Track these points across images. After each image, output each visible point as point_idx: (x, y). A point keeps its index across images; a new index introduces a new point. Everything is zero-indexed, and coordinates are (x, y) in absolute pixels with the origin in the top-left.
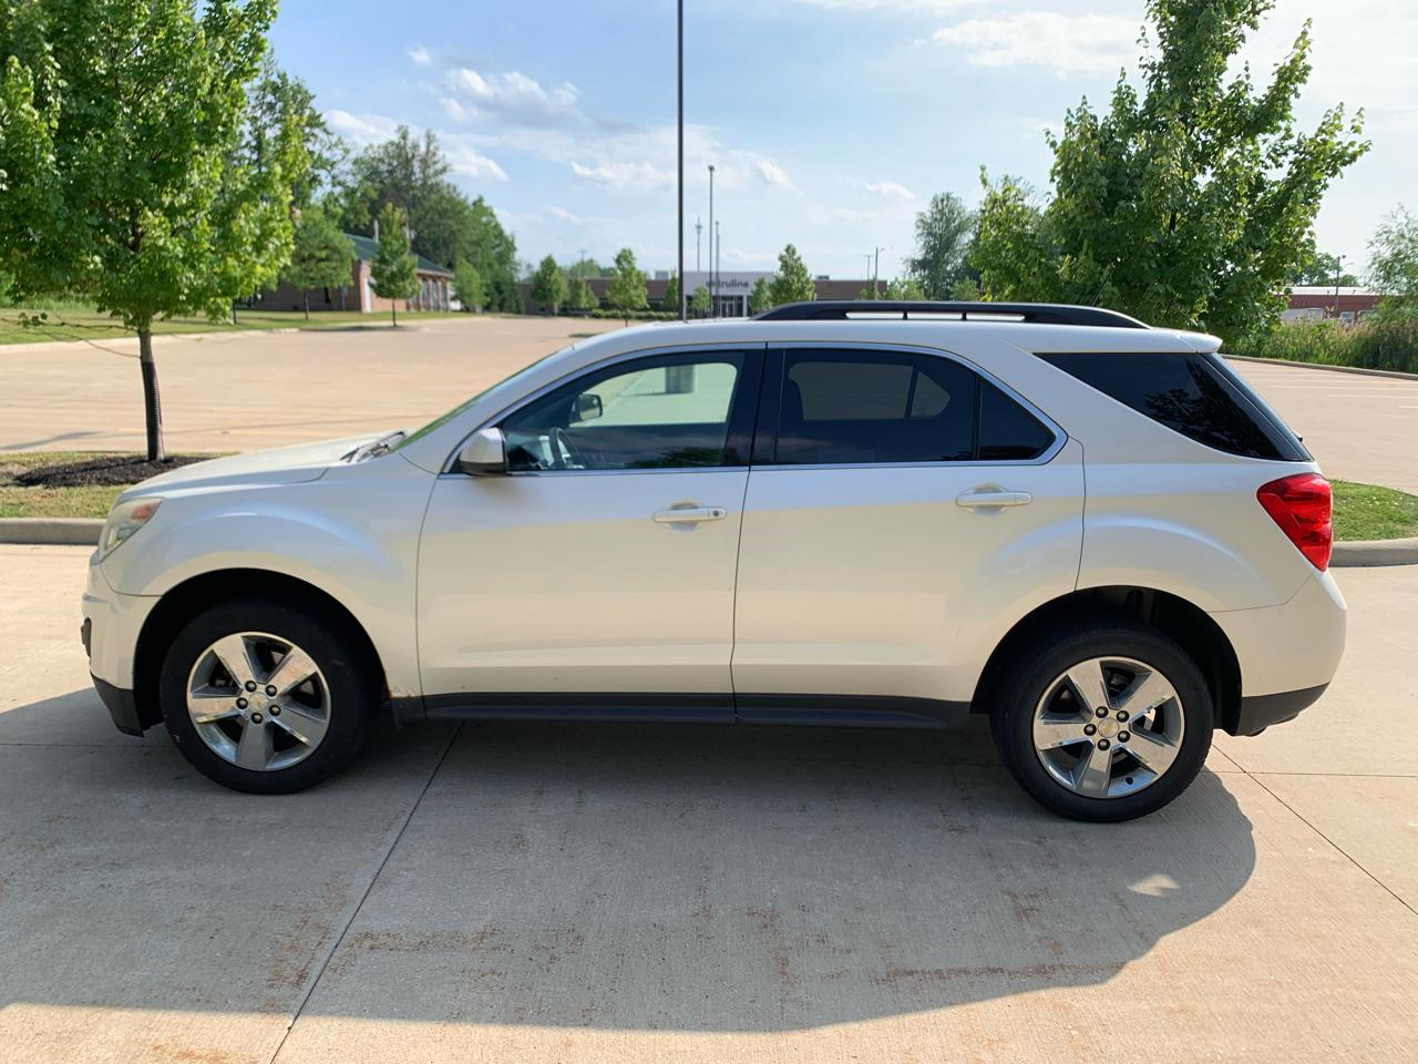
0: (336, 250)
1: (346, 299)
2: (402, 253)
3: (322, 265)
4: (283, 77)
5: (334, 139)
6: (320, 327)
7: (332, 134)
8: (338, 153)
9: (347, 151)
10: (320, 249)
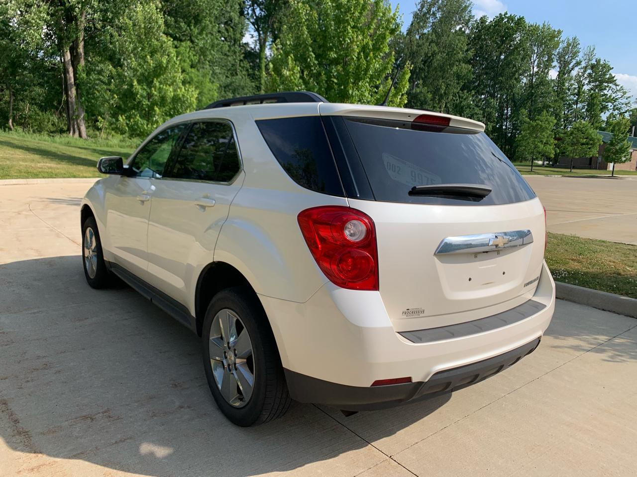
0: (592, 139)
1: (599, 163)
2: (624, 140)
3: (584, 146)
4: (598, 61)
5: (618, 88)
6: (576, 175)
7: (618, 85)
8: (620, 94)
9: (625, 93)
10: (583, 139)
